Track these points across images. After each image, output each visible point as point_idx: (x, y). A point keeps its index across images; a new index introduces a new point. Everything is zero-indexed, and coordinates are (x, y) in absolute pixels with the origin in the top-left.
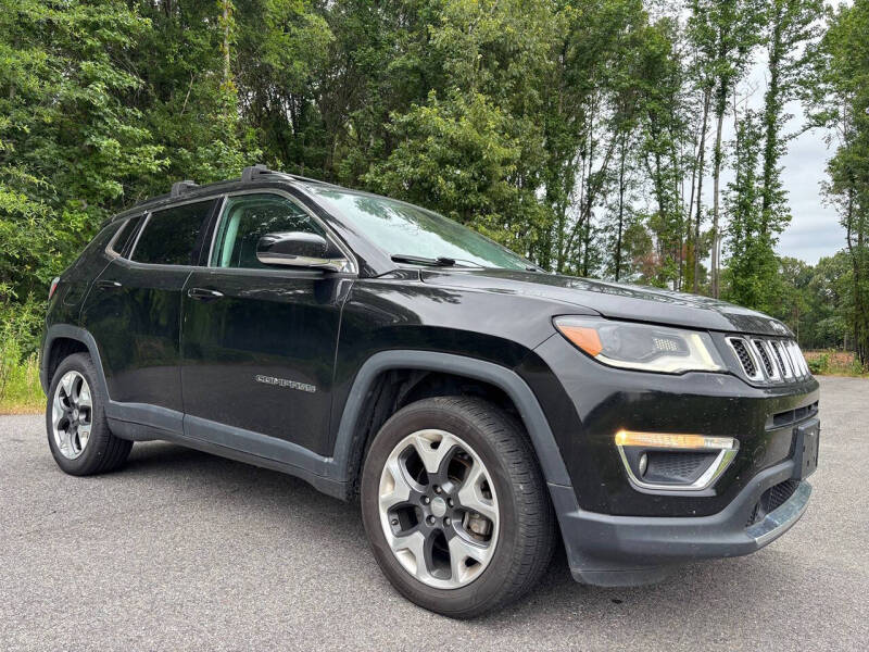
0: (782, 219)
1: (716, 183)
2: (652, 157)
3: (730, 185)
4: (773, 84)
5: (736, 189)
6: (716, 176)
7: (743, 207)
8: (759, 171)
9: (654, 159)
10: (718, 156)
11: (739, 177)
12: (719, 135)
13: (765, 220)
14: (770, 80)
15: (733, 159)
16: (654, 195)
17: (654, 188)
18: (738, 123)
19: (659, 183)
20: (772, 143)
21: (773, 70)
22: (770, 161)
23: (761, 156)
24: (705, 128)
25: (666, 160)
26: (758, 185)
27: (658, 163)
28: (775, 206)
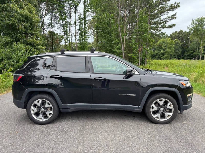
0: (88, 37)
1: (75, 29)
3: (78, 29)
4: (85, 8)
5: (79, 30)
6: (75, 27)
7: (81, 35)
8: (83, 27)
9: (62, 22)
10: (75, 23)
11: (80, 28)
12: (75, 18)
13: (85, 37)
14: (84, 7)
15: (78, 24)
16: (63, 31)
17: (63, 29)
18: (78, 16)
19: (63, 28)
20: (85, 21)
21: (84, 5)
22: (85, 25)
23: (83, 24)
24: (71, 16)
25: (64, 22)
26: (83, 30)
27: (63, 23)
28: (86, 35)
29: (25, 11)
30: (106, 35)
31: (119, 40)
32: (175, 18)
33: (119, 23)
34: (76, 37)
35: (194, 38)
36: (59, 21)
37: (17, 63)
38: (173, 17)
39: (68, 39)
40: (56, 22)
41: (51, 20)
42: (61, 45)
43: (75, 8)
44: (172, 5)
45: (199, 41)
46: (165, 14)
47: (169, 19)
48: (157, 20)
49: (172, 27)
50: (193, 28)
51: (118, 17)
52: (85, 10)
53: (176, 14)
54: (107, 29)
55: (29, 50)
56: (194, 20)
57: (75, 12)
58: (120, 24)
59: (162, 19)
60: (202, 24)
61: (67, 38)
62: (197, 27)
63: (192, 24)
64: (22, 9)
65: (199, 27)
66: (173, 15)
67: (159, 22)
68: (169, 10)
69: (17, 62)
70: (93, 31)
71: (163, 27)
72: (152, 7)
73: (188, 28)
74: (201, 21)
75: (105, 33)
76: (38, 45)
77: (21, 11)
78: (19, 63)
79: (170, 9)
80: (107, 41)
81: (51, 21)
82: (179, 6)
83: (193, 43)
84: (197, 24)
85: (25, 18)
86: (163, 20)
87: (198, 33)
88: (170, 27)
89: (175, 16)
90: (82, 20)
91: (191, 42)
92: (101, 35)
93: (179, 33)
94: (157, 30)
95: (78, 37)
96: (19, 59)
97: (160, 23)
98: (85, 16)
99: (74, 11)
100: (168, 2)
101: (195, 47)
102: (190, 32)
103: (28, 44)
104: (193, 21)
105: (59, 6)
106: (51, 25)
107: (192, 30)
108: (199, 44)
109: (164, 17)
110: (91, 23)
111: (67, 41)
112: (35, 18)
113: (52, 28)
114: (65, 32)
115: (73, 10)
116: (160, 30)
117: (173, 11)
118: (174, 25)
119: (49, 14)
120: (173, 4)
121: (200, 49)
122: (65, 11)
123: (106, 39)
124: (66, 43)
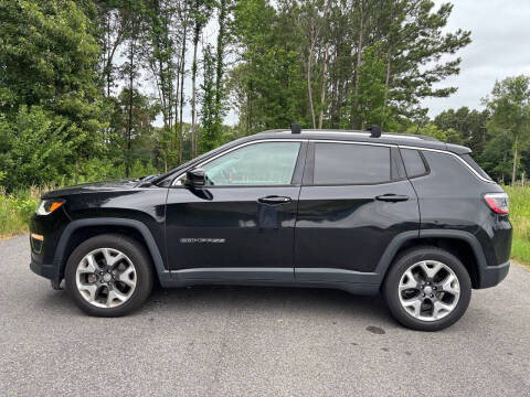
0: (226, 109)
1: (194, 83)
2: (157, 63)
3: (201, 86)
4: (221, 31)
5: (204, 89)
6: (194, 79)
7: (208, 100)
8: (215, 80)
9: (159, 63)
10: (195, 68)
11: (205, 82)
12: (195, 55)
13: (218, 107)
14: (219, 29)
15: (202, 71)
16: (160, 86)
17: (160, 81)
18: (204, 50)
19: (162, 79)
20: (220, 65)
21: (221, 24)
22: (220, 75)
23: (215, 72)
24: (184, 49)
25: (165, 65)
26: (214, 88)
27: (161, 66)
28: (222, 101)
29: (59, 24)
30: (273, 104)
31: (307, 121)
32: (457, 71)
33: (309, 76)
34: (193, 106)
35: (497, 130)
36: (152, 62)
37: (24, 162)
38: (452, 69)
39: (174, 110)
40: (142, 62)
41: (131, 58)
42: (153, 128)
43: (198, 30)
44: (450, 36)
45: (511, 137)
46: (429, 60)
47: (440, 74)
48: (408, 74)
49: (447, 94)
50: (495, 102)
51: (307, 61)
52: (223, 38)
53: (459, 61)
54: (278, 90)
55: (59, 129)
56: (500, 81)
57: (196, 40)
58: (312, 79)
59: (422, 73)
60: (519, 93)
61: (170, 108)
62: (505, 101)
63: (493, 93)
64: (52, 17)
65: (511, 102)
66: (451, 64)
67: (413, 80)
68: (440, 50)
69: (26, 160)
70: (240, 95)
71: (423, 94)
72: (396, 40)
73: (484, 101)
74: (517, 86)
75: (272, 101)
76: (87, 117)
77: (49, 22)
78: (29, 162)
79: (443, 47)
80: (276, 120)
81: (129, 61)
82: (468, 41)
83: (493, 141)
84: (508, 92)
85: (59, 41)
86: (423, 76)
87: (510, 117)
88: (443, 94)
89: (456, 67)
90: (213, 62)
91: (489, 138)
92: (261, 104)
93: (457, 115)
94: (408, 100)
95: (199, 107)
96: (32, 152)
97: (417, 84)
98: (220, 52)
99: (192, 37)
100: (439, 29)
101: (497, 152)
102: (486, 113)
103: (59, 112)
104: (497, 84)
105: (155, 21)
106: (129, 71)
107: (493, 108)
108: (510, 145)
109: (426, 66)
110: (233, 73)
111: (171, 114)
112: (85, 43)
113: (131, 79)
114: (167, 90)
115: (191, 35)
116: (415, 102)
117: (452, 52)
118: (453, 90)
119: (128, 41)
120: (454, 34)
121: (513, 157)
122: (169, 36)
123: (273, 115)
124: (165, 119)
